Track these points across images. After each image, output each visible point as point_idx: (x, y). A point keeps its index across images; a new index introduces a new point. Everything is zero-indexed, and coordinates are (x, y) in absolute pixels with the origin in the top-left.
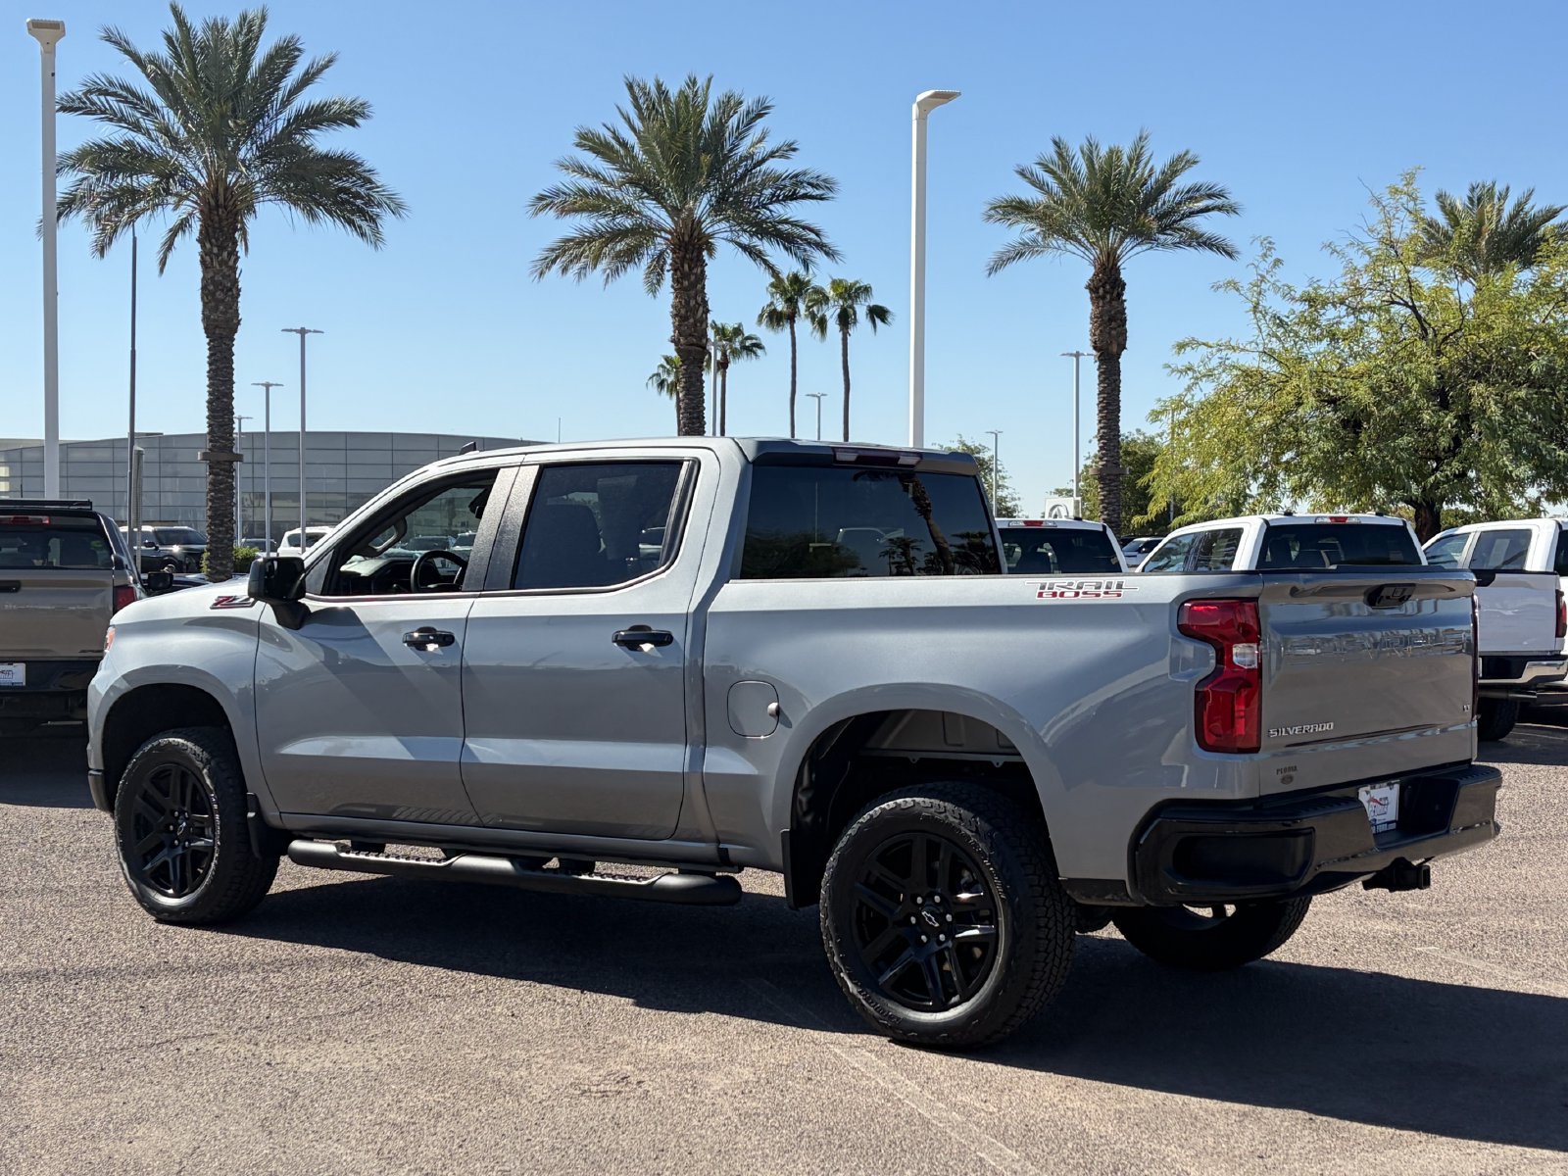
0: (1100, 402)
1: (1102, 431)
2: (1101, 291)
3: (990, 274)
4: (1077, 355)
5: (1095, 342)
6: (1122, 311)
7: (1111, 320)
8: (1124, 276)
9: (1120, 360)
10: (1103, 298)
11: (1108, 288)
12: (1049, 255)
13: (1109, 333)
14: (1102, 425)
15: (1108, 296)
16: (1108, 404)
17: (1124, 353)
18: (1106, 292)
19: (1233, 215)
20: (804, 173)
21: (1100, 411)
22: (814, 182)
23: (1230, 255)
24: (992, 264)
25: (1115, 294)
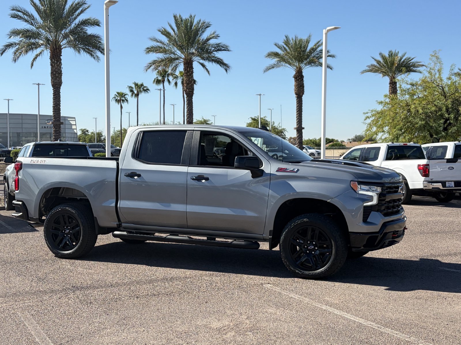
0: (297, 109)
1: (298, 117)
2: (298, 78)
3: (264, 73)
4: (260, 95)
5: (296, 92)
6: (303, 84)
7: (300, 86)
8: (303, 74)
9: (302, 97)
10: (299, 80)
11: (299, 77)
12: (281, 68)
13: (300, 90)
14: (298, 115)
15: (300, 80)
16: (299, 110)
17: (303, 95)
18: (299, 79)
19: (334, 58)
20: (220, 44)
21: (297, 112)
22: (223, 46)
23: (331, 69)
24: (265, 70)
25: (301, 79)
